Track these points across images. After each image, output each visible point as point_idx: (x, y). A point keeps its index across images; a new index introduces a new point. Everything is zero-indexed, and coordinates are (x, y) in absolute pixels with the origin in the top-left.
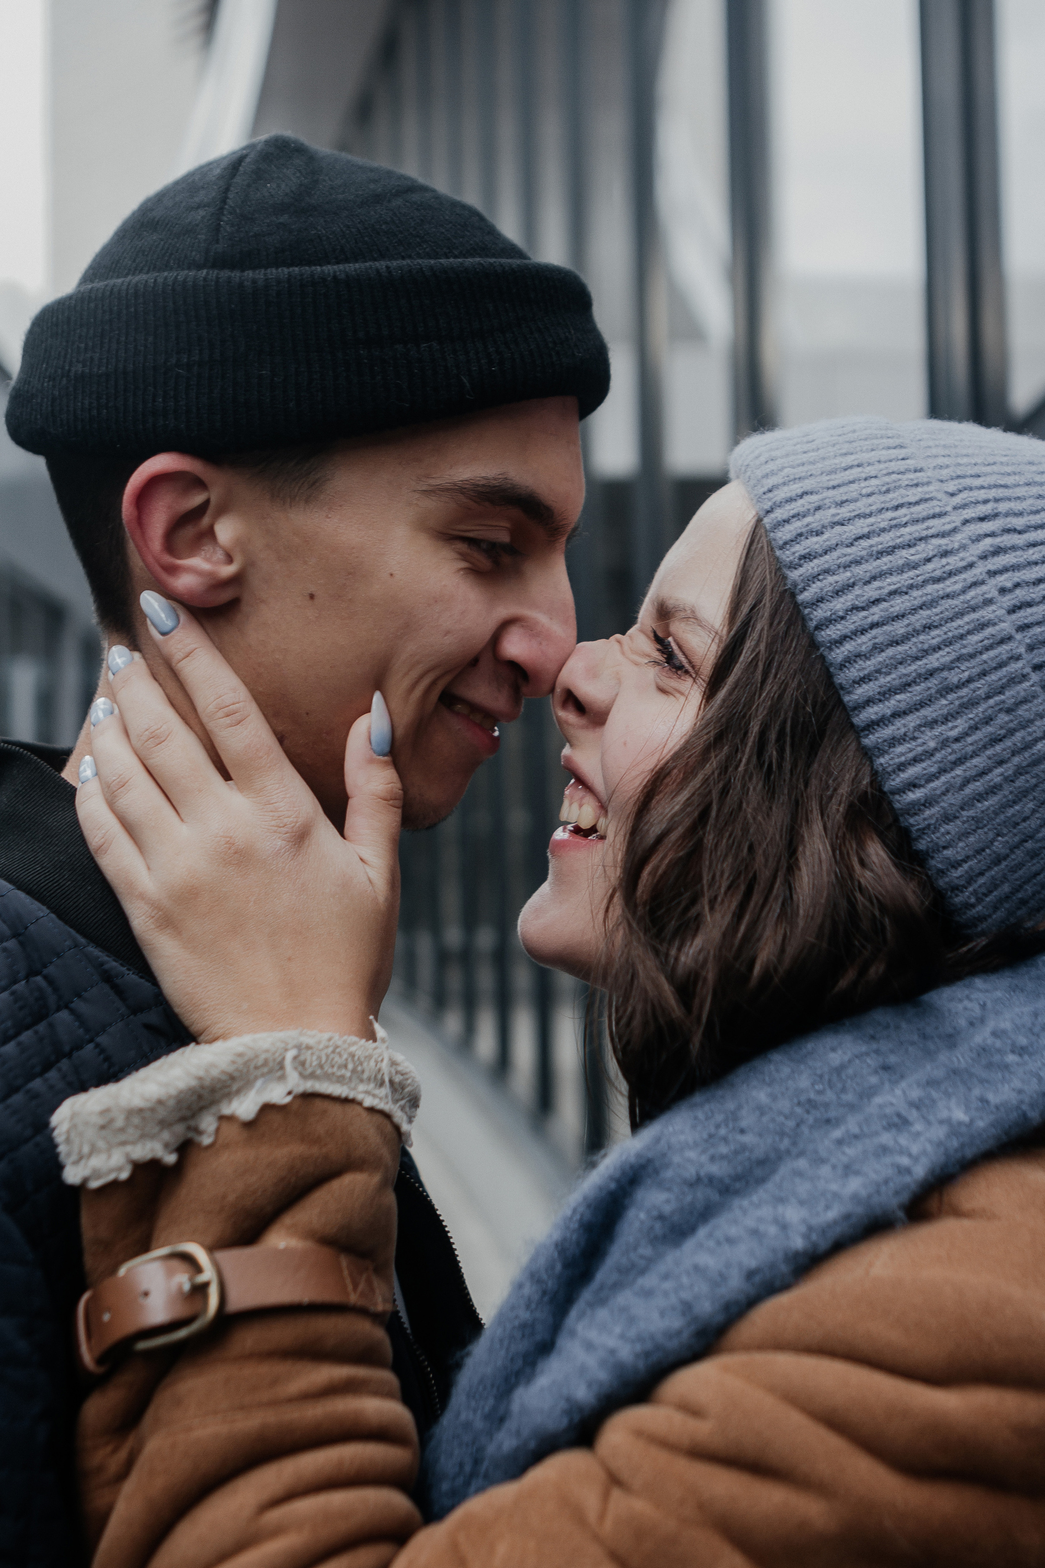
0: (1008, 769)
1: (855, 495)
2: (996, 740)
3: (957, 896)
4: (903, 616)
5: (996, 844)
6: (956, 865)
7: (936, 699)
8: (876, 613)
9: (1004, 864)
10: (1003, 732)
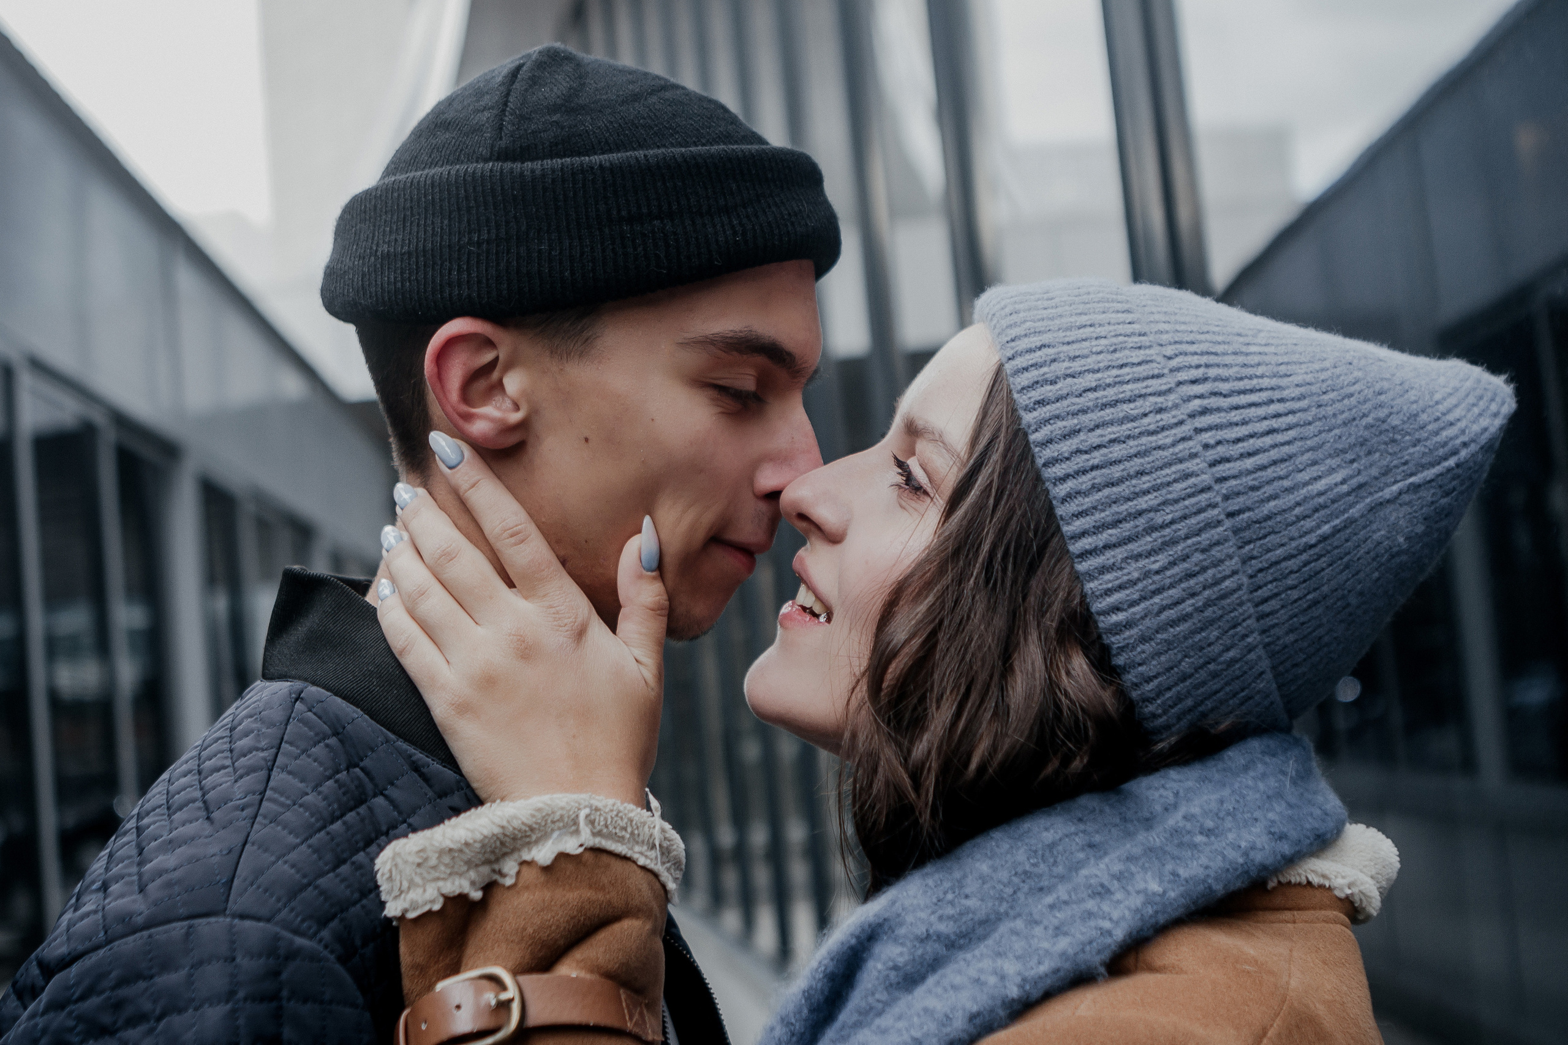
0: (1199, 601)
1: (1086, 352)
2: (1190, 575)
3: (1147, 706)
4: (1120, 461)
5: (1183, 664)
6: (1149, 680)
7: (1142, 535)
8: (1097, 457)
9: (1187, 683)
10: (1197, 569)
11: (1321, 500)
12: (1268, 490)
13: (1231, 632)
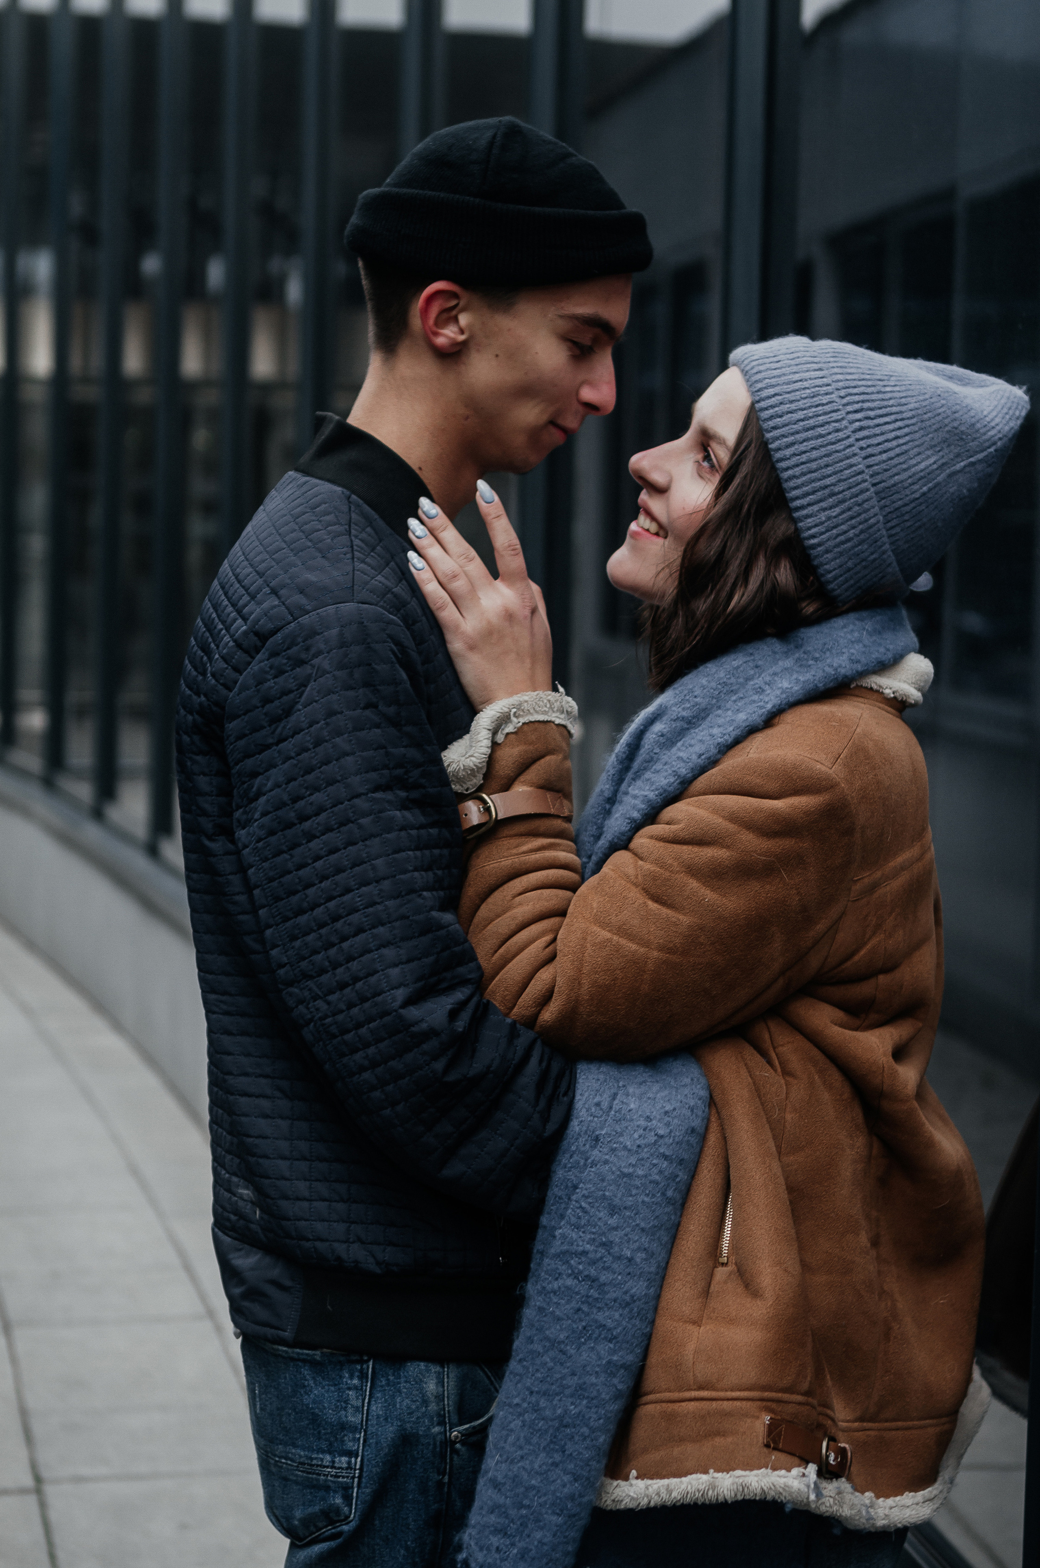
0: (856, 531)
1: (798, 398)
2: (852, 518)
5: (848, 562)
6: (830, 572)
7: (827, 498)
8: (804, 458)
9: (851, 572)
10: (855, 514)
11: (922, 474)
12: (895, 470)
13: (874, 545)
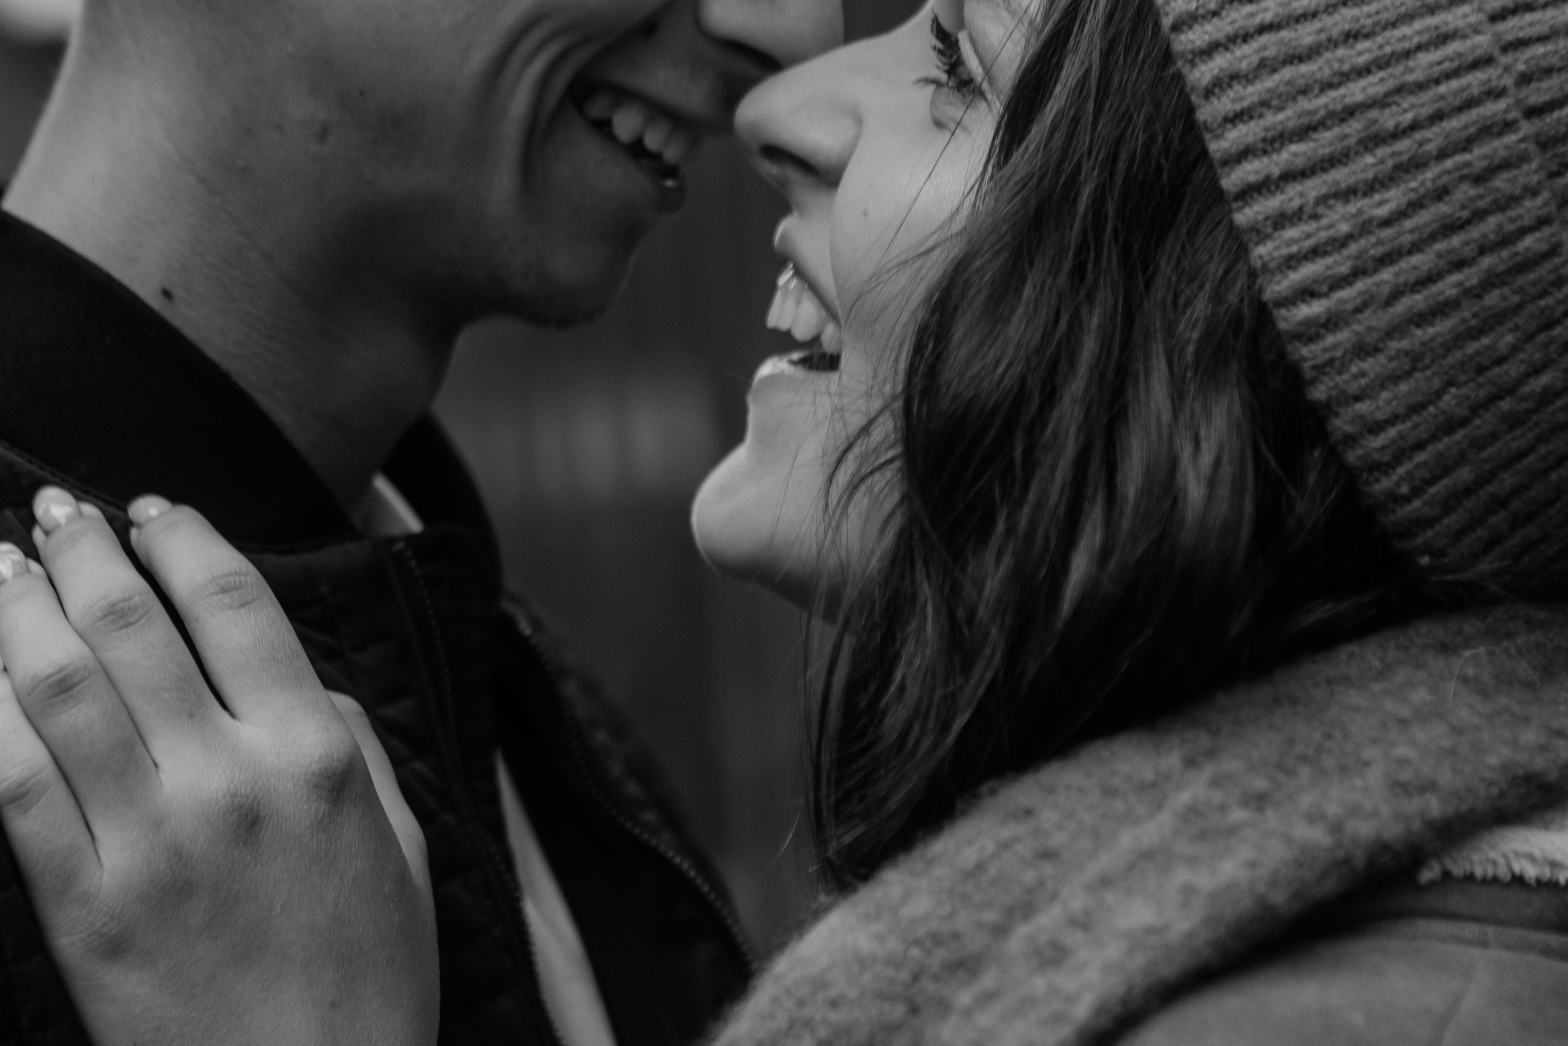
0: (1471, 276)
2: (1450, 227)
3: (1378, 480)
5: (1446, 398)
6: (1376, 428)
7: (1357, 153)
9: (1459, 435)
10: (1465, 214)
13: (1542, 337)
